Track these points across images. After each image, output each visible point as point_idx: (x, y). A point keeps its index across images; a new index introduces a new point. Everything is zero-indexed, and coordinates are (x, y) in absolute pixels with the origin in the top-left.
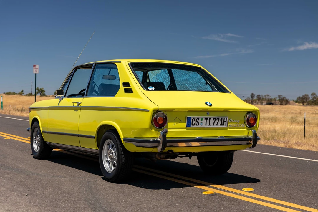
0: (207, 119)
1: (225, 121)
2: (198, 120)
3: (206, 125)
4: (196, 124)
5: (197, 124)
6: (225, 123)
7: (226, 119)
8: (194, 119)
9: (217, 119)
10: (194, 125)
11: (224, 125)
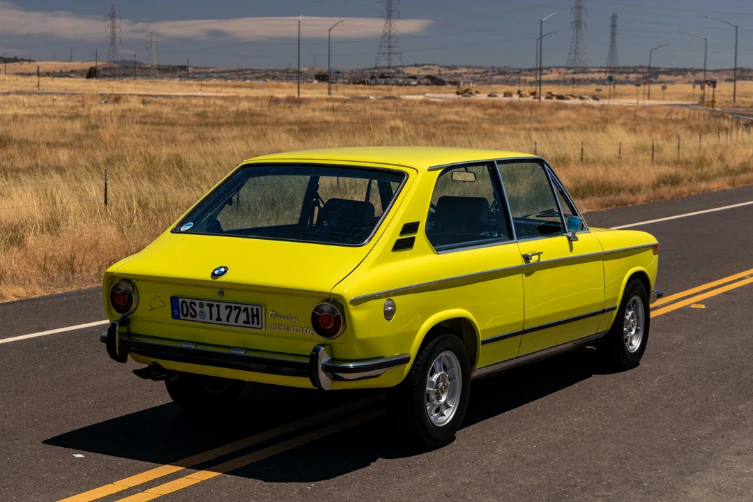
0: (213, 305)
1: (255, 313)
2: (193, 305)
3: (211, 319)
4: (191, 313)
5: (193, 314)
6: (255, 318)
7: (257, 310)
8: (184, 302)
9: (236, 308)
10: (186, 316)
11: (253, 323)
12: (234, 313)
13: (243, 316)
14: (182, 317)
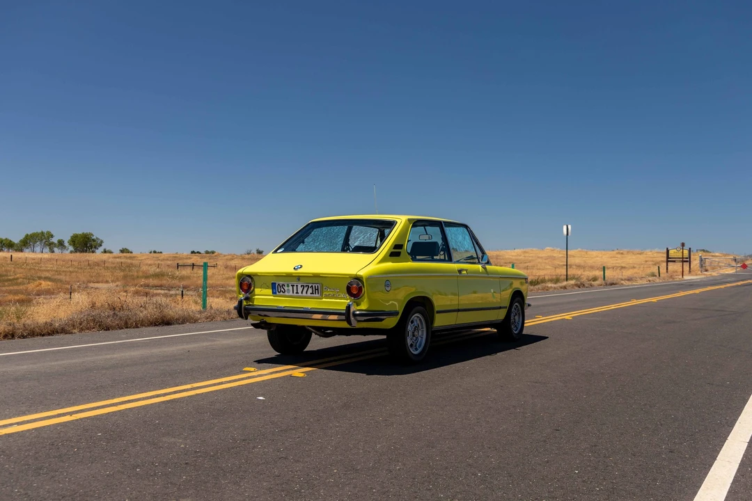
12: (306, 289)
13: (310, 291)
14: (278, 293)
